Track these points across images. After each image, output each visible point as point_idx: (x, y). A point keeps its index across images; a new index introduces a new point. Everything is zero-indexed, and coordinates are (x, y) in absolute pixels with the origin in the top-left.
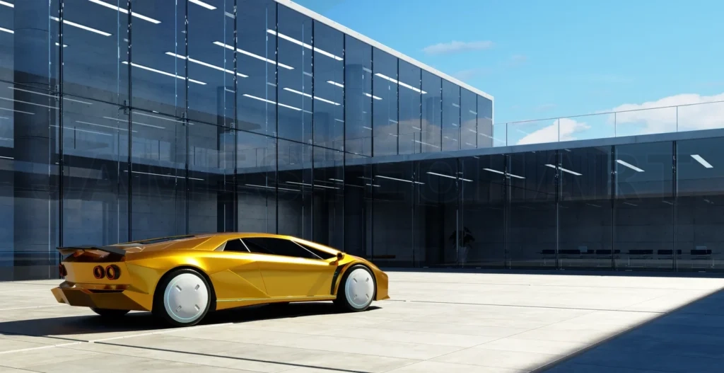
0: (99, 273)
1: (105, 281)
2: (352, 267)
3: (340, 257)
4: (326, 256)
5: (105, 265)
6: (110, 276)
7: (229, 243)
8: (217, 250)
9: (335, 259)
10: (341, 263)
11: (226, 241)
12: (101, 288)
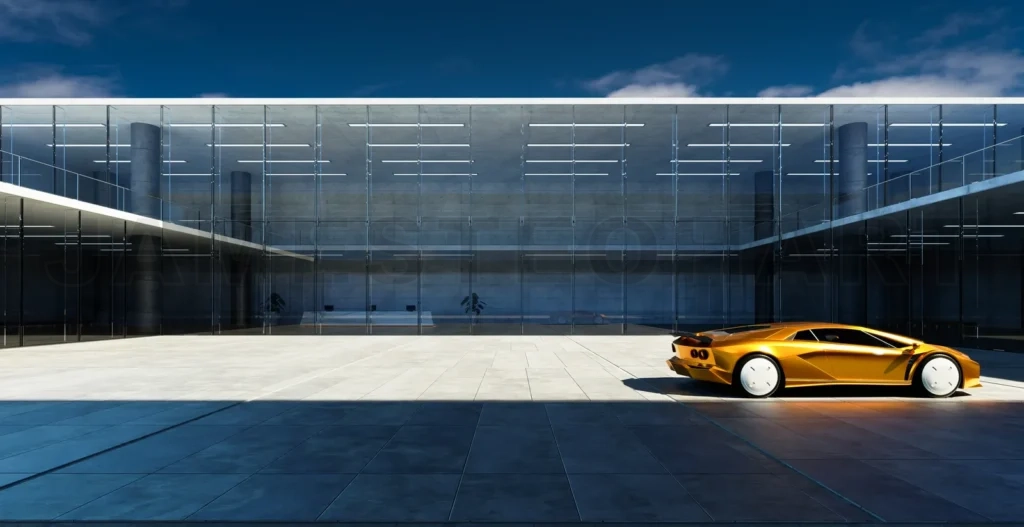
0: (694, 354)
1: (698, 361)
2: (930, 357)
3: (915, 346)
4: (899, 345)
5: (698, 349)
6: (701, 358)
7: (799, 333)
8: (789, 340)
9: (911, 348)
10: (917, 352)
11: (795, 333)
12: (696, 365)
